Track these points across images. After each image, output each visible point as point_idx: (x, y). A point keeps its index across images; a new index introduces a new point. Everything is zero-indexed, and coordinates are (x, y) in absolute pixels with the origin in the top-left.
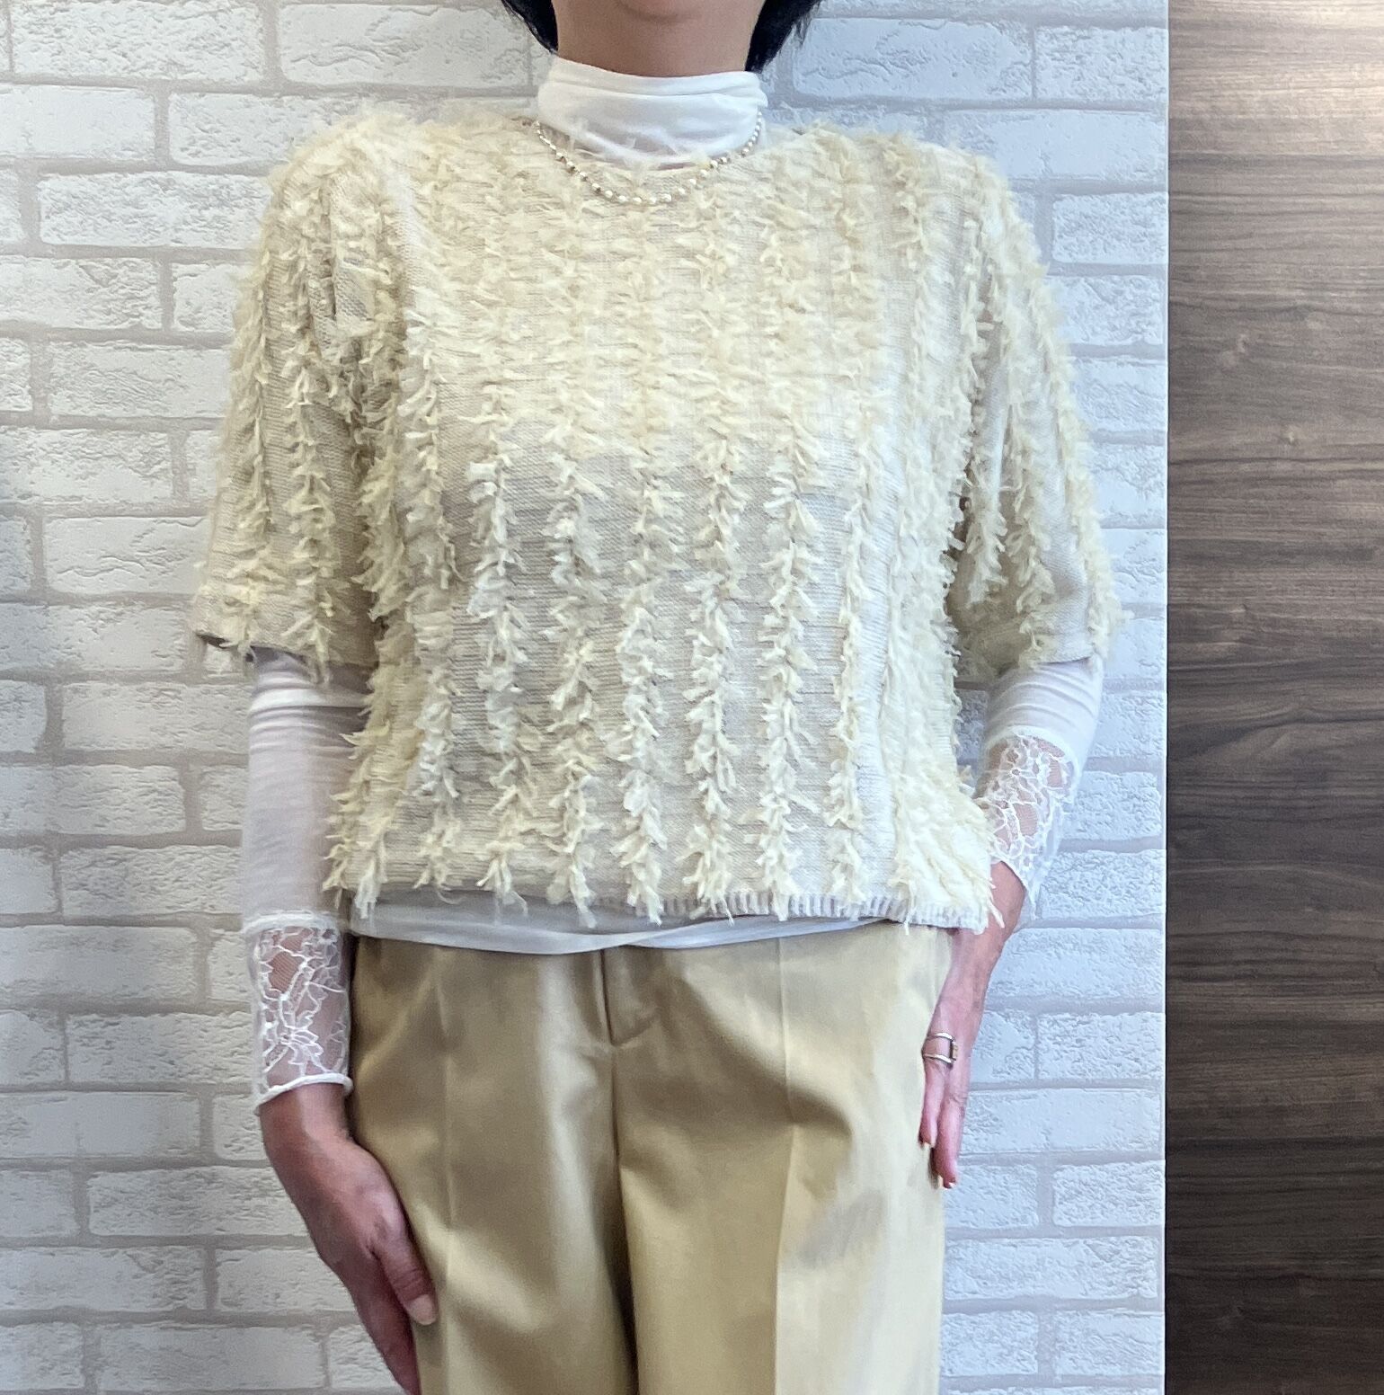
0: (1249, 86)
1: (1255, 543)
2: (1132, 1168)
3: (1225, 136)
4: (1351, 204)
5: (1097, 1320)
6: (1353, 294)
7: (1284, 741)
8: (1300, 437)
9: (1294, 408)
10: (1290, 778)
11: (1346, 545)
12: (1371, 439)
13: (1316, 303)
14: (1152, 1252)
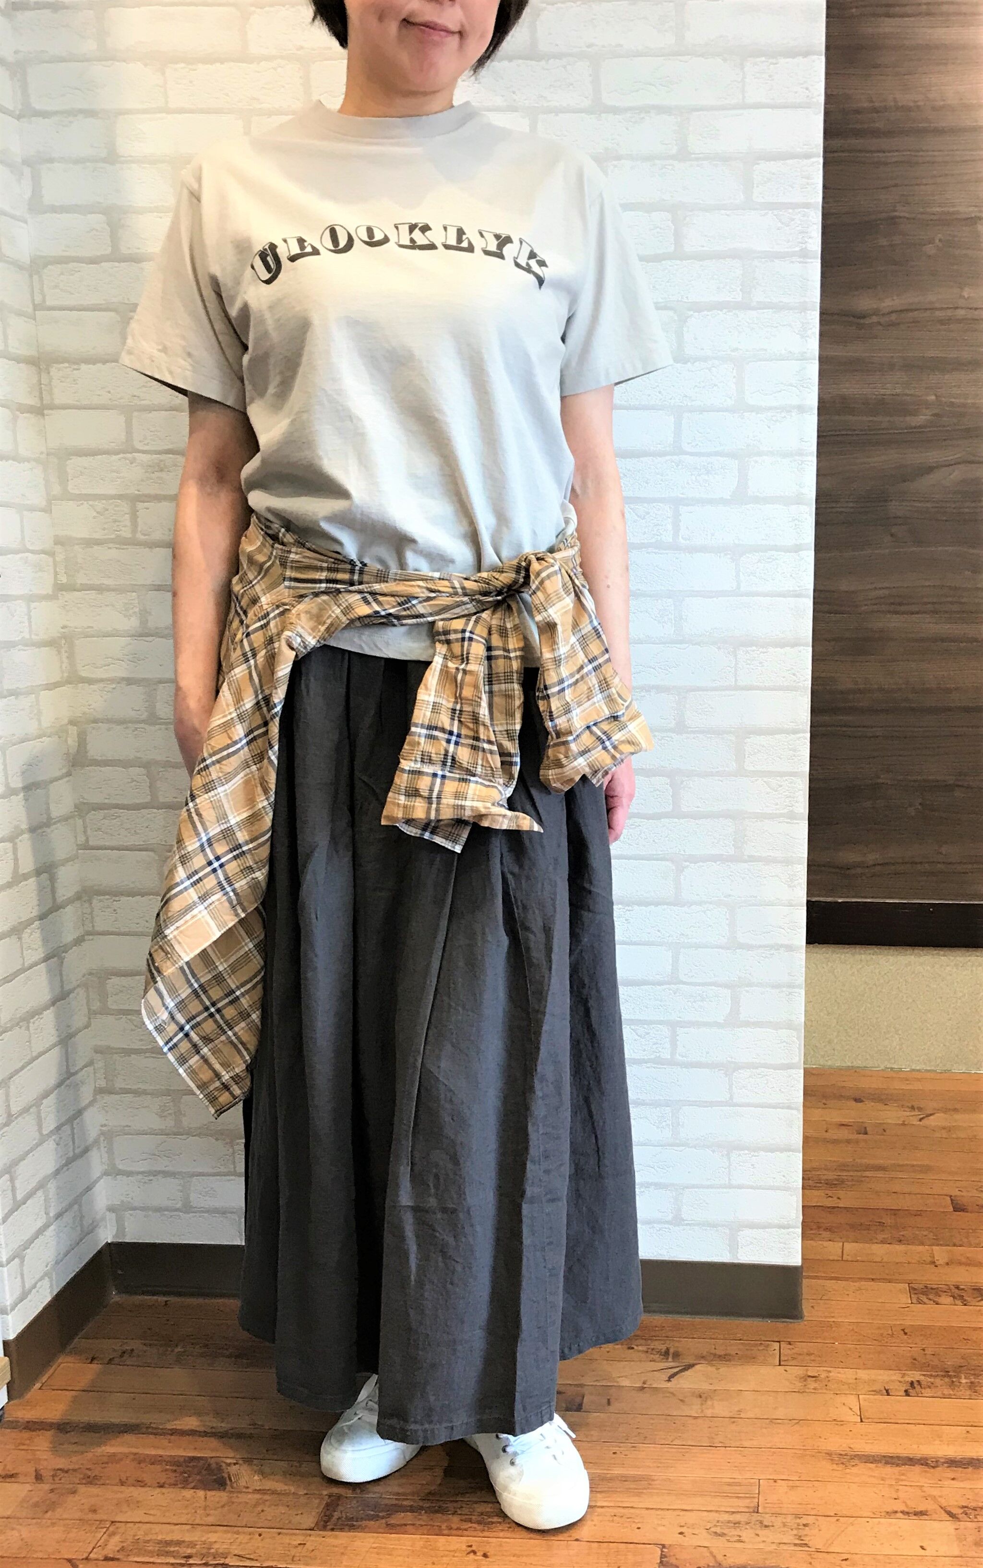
2: (791, 738)
5: (767, 824)
8: (972, 295)
9: (969, 278)
10: (960, 496)
14: (802, 786)
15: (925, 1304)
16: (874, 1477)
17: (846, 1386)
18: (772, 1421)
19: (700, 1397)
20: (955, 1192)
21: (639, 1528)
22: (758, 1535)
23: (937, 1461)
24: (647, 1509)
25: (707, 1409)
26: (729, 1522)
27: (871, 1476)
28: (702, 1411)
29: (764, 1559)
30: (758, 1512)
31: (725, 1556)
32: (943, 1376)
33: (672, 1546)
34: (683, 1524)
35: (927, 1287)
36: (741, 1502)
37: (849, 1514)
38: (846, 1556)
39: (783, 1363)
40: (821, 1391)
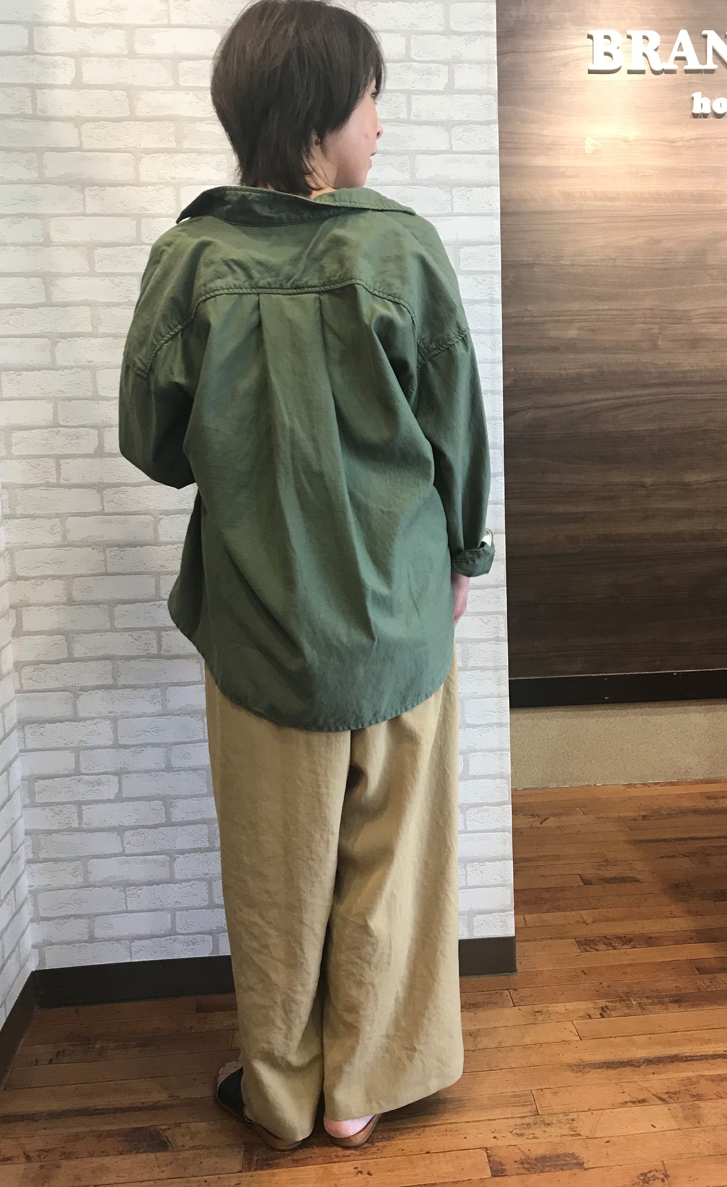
2: (494, 590)
6: (550, 258)
7: (530, 414)
8: (532, 308)
9: (530, 299)
10: (532, 428)
11: (549, 346)
12: (558, 309)
13: (537, 262)
15: (589, 951)
16: (604, 1079)
17: (562, 1016)
18: (525, 1046)
19: (471, 1035)
20: (581, 872)
21: (465, 1138)
22: (545, 1131)
23: (639, 1062)
24: (466, 1122)
25: (479, 1043)
26: (523, 1124)
27: (601, 1078)
28: (476, 1046)
29: (556, 1149)
30: (539, 1115)
31: (529, 1150)
32: (620, 1001)
33: (492, 1147)
34: (493, 1130)
35: (586, 939)
36: (526, 1109)
37: (598, 1108)
38: (607, 1139)
39: (515, 1004)
40: (547, 1021)
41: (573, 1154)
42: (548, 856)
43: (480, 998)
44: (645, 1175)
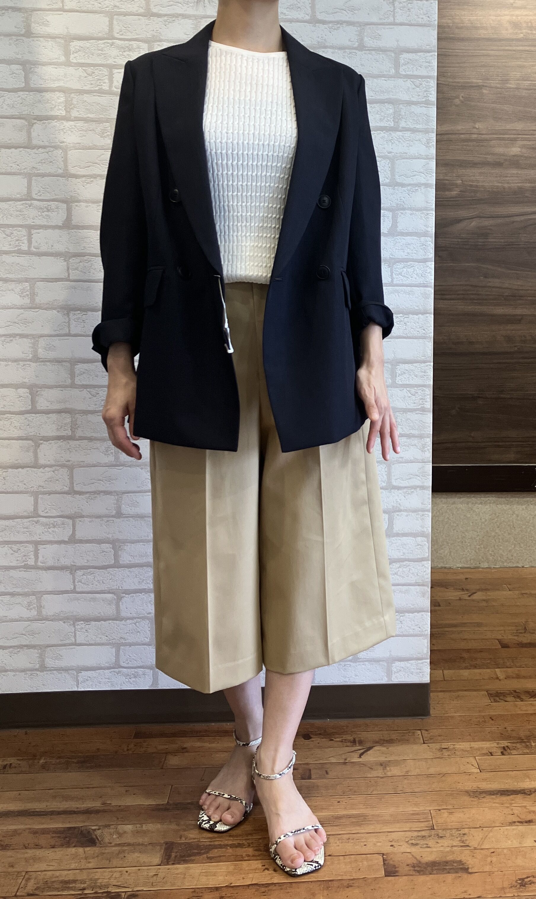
0: (464, 15)
1: (465, 160)
2: (422, 365)
3: (457, 31)
4: (497, 53)
5: (409, 415)
6: (497, 82)
7: (474, 223)
8: (480, 127)
9: (478, 118)
10: (476, 235)
11: (495, 161)
12: (503, 128)
13: (485, 84)
14: (428, 393)
15: (499, 702)
16: (497, 803)
17: (467, 753)
18: (429, 776)
19: (381, 765)
20: (500, 637)
21: (366, 845)
22: (438, 843)
23: (530, 791)
24: (368, 833)
25: (387, 772)
26: (418, 836)
27: (494, 803)
28: (385, 774)
29: (445, 856)
30: (434, 829)
31: (421, 857)
32: (521, 742)
33: (387, 853)
34: (391, 840)
35: (497, 692)
36: (423, 825)
37: (488, 826)
38: (492, 850)
39: (425, 742)
40: (452, 756)
41: (460, 861)
42: (471, 623)
43: (394, 737)
44: (523, 879)
